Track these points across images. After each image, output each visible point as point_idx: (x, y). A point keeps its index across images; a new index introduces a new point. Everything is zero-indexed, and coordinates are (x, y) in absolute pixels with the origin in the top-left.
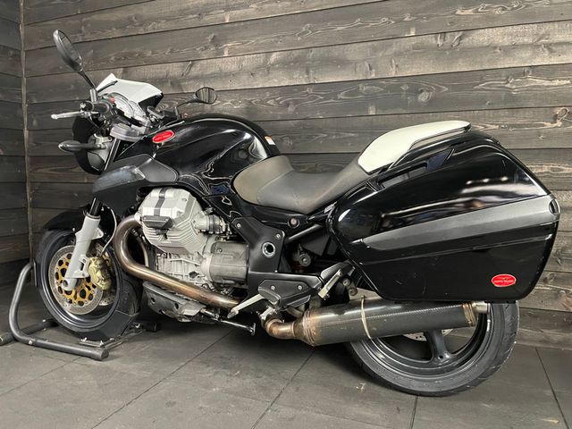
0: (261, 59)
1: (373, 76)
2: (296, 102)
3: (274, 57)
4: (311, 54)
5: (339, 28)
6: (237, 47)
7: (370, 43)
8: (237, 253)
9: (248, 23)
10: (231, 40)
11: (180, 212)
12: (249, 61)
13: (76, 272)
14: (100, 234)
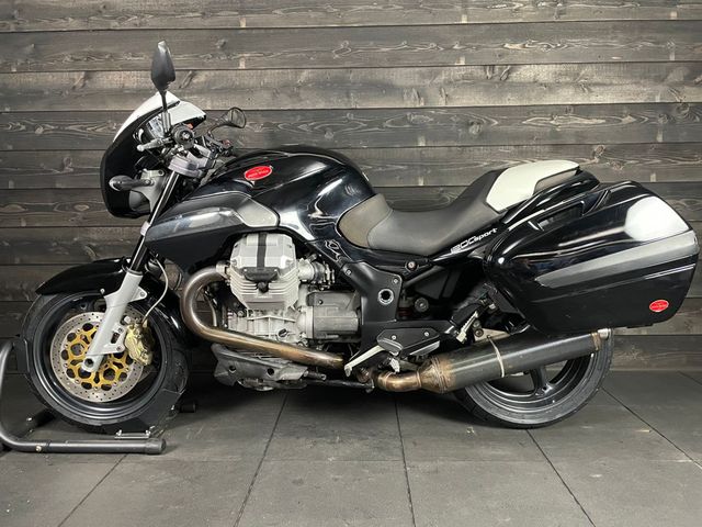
0: (289, 75)
1: (422, 105)
2: (334, 129)
3: (305, 75)
4: (351, 75)
5: (384, 50)
6: (258, 59)
7: (417, 69)
8: (343, 304)
9: (272, 31)
10: (249, 50)
11: (288, 261)
12: (271, 77)
13: (106, 346)
14: (142, 294)
